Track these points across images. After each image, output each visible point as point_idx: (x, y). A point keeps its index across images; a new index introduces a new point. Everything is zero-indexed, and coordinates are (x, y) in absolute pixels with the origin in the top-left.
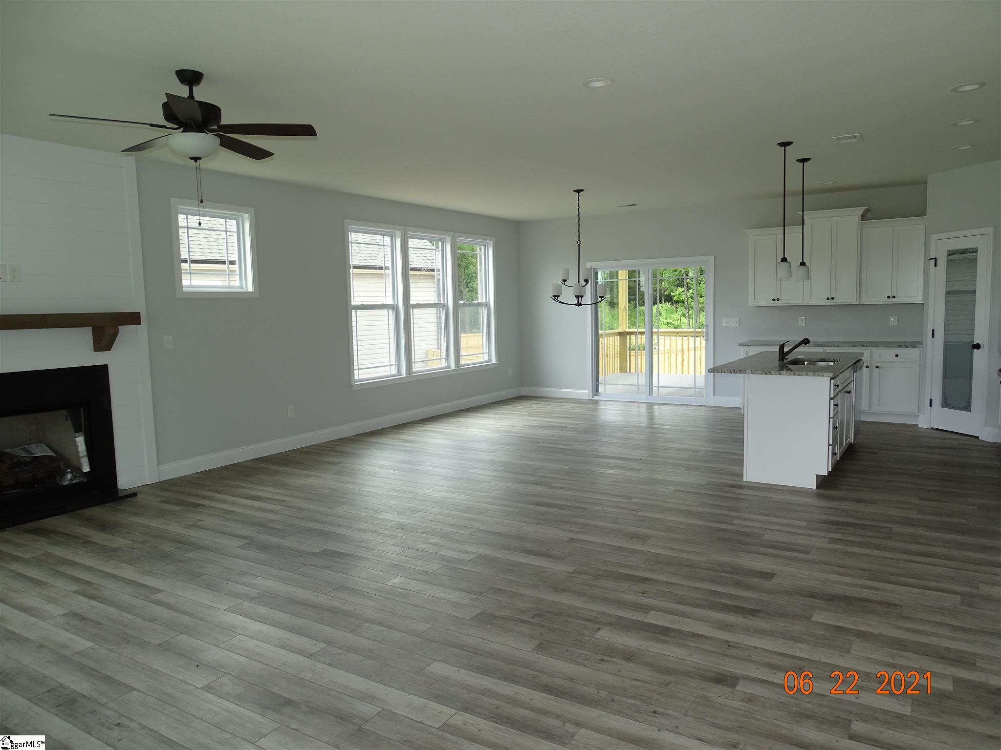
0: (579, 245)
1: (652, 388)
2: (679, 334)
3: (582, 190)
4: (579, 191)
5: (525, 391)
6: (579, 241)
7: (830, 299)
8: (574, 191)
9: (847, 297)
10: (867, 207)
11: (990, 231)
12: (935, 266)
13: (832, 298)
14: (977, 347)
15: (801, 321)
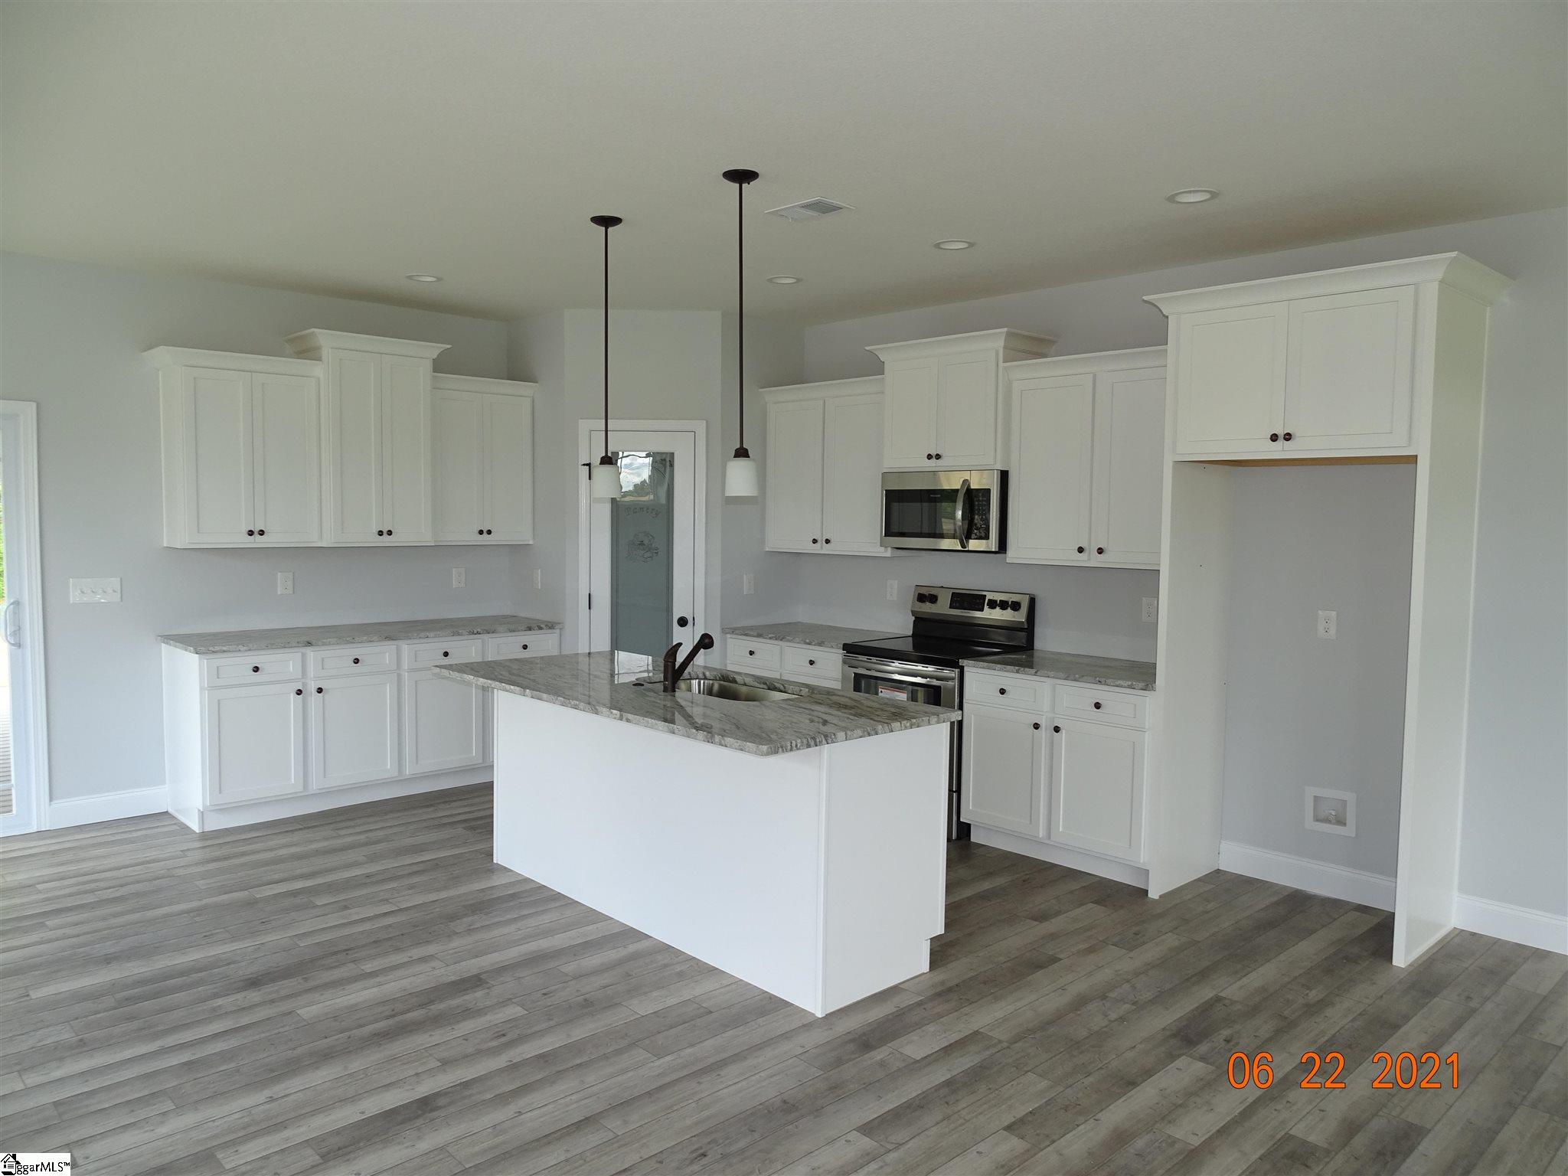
7: (385, 534)
9: (414, 531)
10: (449, 346)
11: (701, 428)
12: (590, 479)
13: (390, 533)
14: (683, 622)
15: (283, 583)
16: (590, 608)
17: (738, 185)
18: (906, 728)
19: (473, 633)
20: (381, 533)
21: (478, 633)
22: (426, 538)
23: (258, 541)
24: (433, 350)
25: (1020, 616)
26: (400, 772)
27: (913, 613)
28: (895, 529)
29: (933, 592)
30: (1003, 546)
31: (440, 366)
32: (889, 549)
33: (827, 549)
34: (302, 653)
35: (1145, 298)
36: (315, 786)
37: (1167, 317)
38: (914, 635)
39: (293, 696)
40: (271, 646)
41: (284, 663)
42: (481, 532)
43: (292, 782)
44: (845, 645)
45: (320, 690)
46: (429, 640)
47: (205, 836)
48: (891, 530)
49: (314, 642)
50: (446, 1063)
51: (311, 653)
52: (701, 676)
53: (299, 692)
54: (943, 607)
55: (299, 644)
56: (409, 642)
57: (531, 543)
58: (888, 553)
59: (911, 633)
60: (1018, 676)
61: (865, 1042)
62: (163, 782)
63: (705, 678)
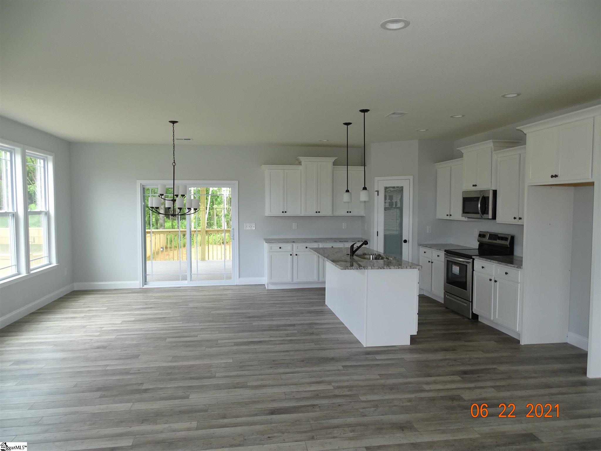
0: (174, 166)
1: (191, 275)
2: (171, 233)
3: (176, 122)
4: (174, 122)
5: (77, 286)
6: (174, 162)
7: (318, 213)
8: (170, 122)
9: (327, 211)
10: (337, 158)
11: (411, 178)
12: (378, 195)
13: (319, 212)
14: (405, 241)
15: (294, 225)
16: (377, 236)
17: (363, 113)
18: (396, 268)
19: (341, 242)
20: (316, 212)
21: (342, 242)
22: (330, 214)
23: (285, 214)
24: (333, 159)
25: (508, 243)
26: (318, 279)
27: (478, 241)
28: (466, 211)
29: (485, 234)
30: (494, 217)
31: (335, 164)
32: (466, 218)
33: (451, 218)
34: (292, 244)
35: (517, 128)
36: (295, 280)
37: (526, 134)
38: (479, 249)
39: (289, 255)
40: (284, 242)
41: (287, 247)
42: (348, 212)
43: (289, 279)
44: (445, 250)
45: (296, 255)
46: (327, 243)
47: (268, 290)
48: (465, 211)
49: (295, 242)
50: (271, 337)
51: (294, 244)
52: (374, 254)
53: (291, 255)
54: (486, 240)
55: (291, 242)
56: (321, 243)
57: (364, 215)
58: (466, 219)
59: (478, 248)
60: (486, 262)
61: (368, 353)
62: (264, 276)
63: (376, 255)
